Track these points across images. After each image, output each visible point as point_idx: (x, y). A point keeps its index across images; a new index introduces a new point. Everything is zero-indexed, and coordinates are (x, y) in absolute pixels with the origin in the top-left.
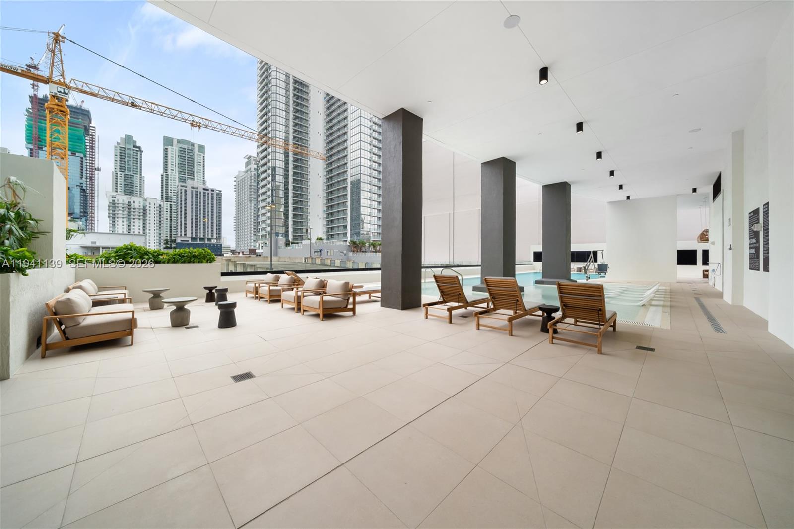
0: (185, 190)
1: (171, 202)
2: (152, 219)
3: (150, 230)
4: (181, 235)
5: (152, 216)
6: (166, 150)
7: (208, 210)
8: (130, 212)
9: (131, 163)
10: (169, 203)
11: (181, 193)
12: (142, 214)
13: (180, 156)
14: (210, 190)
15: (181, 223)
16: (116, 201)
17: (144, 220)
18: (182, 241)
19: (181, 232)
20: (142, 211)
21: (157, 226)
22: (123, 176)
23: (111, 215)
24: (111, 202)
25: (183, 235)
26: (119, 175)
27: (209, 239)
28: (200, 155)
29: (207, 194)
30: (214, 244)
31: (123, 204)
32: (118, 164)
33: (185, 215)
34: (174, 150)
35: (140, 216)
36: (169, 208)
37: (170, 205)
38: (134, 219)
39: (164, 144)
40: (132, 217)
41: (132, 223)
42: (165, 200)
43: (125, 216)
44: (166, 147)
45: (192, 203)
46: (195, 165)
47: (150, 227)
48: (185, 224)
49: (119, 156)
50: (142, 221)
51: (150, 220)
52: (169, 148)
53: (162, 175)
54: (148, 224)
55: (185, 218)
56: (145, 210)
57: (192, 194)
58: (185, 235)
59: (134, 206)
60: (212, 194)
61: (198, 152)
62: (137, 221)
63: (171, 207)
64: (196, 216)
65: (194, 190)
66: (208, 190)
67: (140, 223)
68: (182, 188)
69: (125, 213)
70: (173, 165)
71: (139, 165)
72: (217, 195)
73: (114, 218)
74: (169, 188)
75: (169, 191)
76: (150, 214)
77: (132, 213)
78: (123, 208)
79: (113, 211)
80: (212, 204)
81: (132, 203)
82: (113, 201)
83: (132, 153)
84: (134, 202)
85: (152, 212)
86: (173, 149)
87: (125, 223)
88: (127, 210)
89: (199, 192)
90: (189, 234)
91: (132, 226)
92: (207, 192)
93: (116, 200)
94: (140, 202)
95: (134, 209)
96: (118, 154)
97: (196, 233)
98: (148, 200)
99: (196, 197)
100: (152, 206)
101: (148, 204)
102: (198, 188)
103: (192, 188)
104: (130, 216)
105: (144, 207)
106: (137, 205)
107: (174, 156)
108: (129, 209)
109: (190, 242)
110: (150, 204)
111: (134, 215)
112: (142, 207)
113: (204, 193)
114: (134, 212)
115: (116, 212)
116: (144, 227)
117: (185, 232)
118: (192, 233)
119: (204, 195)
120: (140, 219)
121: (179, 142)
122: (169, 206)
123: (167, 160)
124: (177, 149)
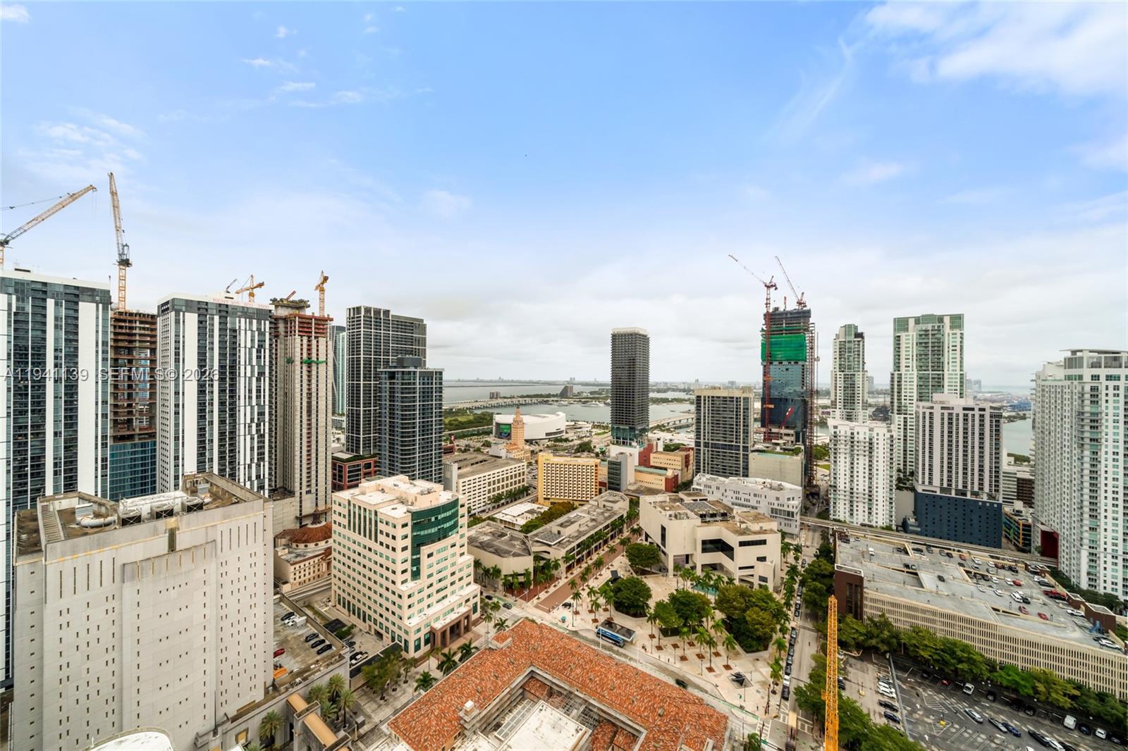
0: (930, 413)
1: (906, 414)
2: (881, 456)
3: (877, 470)
4: (923, 483)
5: (881, 451)
6: (898, 339)
7: (973, 443)
8: (852, 446)
9: (851, 359)
10: (903, 416)
11: (924, 417)
12: (867, 448)
13: (920, 343)
14: (977, 409)
15: (924, 465)
16: (838, 433)
18: (924, 490)
19: (923, 478)
20: (867, 444)
21: (887, 465)
22: (842, 376)
23: (832, 450)
24: (833, 433)
25: (927, 483)
26: (838, 376)
27: (975, 494)
28: (956, 334)
29: (970, 416)
30: (984, 503)
31: (845, 436)
32: (838, 363)
33: (931, 453)
34: (910, 337)
35: (865, 451)
36: (902, 423)
38: (858, 455)
39: (895, 330)
40: (856, 452)
41: (855, 459)
42: (896, 412)
43: (848, 451)
44: (898, 334)
45: (942, 432)
46: (946, 350)
47: (877, 465)
48: (931, 466)
49: (838, 353)
50: (867, 458)
51: (877, 457)
52: (903, 335)
53: (892, 374)
54: (875, 461)
55: (931, 457)
56: (871, 444)
57: (943, 419)
58: (930, 483)
59: (858, 438)
60: (982, 416)
61: (952, 328)
62: (861, 458)
63: (905, 422)
64: (950, 454)
65: (946, 412)
66: (973, 409)
67: (865, 460)
68: (925, 410)
69: (848, 447)
70: (908, 359)
71: (861, 360)
72: (991, 417)
74: (903, 394)
75: (903, 398)
76: (877, 448)
77: (856, 447)
78: (845, 441)
79: (835, 445)
80: (982, 434)
81: (855, 434)
82: (835, 432)
83: (852, 345)
84: (858, 433)
85: (881, 446)
86: (908, 336)
87: (848, 460)
88: (849, 443)
89: (954, 415)
90: (936, 482)
91: (855, 464)
92: (970, 413)
93: (837, 431)
94: (865, 434)
95: (858, 441)
96: (838, 350)
97: (950, 481)
98: (875, 429)
99: (950, 424)
100: (881, 438)
101: (875, 435)
102: (953, 408)
103: (943, 408)
104: (853, 451)
105: (871, 439)
106: (861, 437)
107: (911, 346)
108: (852, 442)
109: (938, 493)
110: (878, 434)
111: (858, 450)
112: (867, 440)
113: (966, 415)
114: (858, 446)
115: (838, 446)
116: (870, 466)
117: (931, 479)
118: (942, 480)
119: (966, 420)
120: (865, 456)
121: (917, 321)
122: (902, 420)
123: (899, 352)
124: (915, 334)
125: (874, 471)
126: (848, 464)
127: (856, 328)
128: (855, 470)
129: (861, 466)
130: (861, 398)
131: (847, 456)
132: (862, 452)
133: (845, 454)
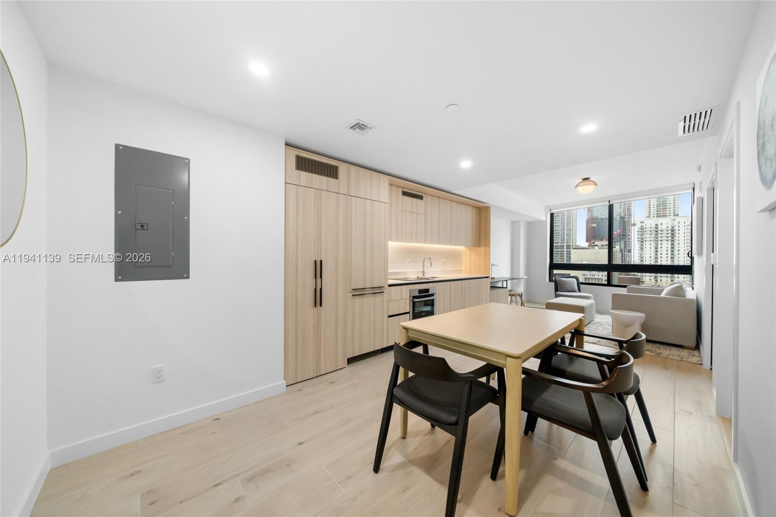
125: (676, 252)
126: (653, 249)
128: (659, 252)
129: (664, 249)
131: (652, 242)
132: (665, 238)
133: (650, 241)
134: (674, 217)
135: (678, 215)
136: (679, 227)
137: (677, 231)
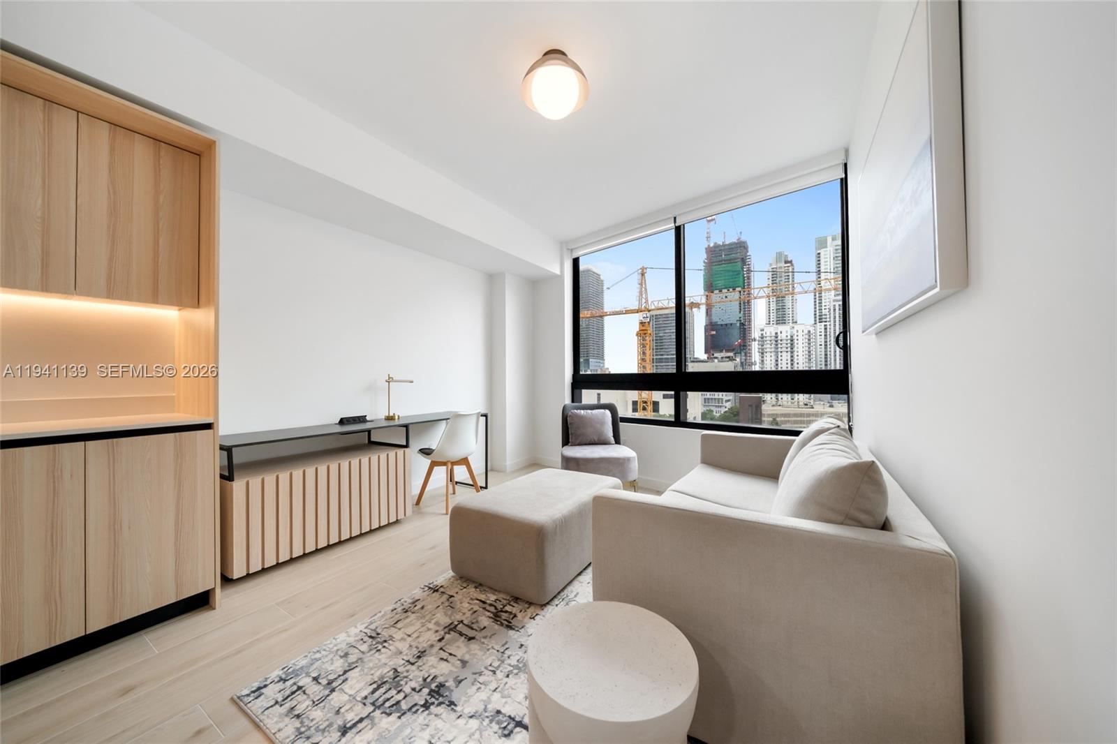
1: (826, 322)
2: (800, 350)
3: (798, 364)
5: (800, 345)
6: (818, 255)
8: (777, 345)
9: (782, 283)
10: (823, 324)
12: (789, 345)
16: (764, 335)
17: (792, 352)
20: (789, 341)
21: (806, 358)
22: (775, 300)
23: (760, 351)
24: (760, 335)
26: (771, 300)
31: (771, 337)
32: (771, 288)
34: (828, 253)
35: (787, 348)
36: (823, 330)
37: (825, 325)
38: (781, 352)
39: (816, 248)
40: (779, 350)
41: (779, 357)
42: (818, 321)
43: (773, 350)
44: (819, 252)
47: (798, 359)
49: (770, 279)
50: (789, 354)
51: (798, 352)
52: (822, 252)
53: (815, 291)
54: (795, 356)
56: (792, 340)
59: (781, 337)
62: (784, 354)
63: (826, 329)
67: (787, 356)
69: (773, 346)
70: (827, 272)
71: (791, 283)
73: (762, 353)
74: (823, 304)
75: (823, 308)
76: (797, 344)
77: (779, 346)
78: (771, 341)
79: (762, 346)
81: (779, 333)
82: (762, 334)
83: (784, 270)
84: (781, 333)
85: (800, 342)
86: (826, 251)
87: (774, 358)
88: (774, 342)
91: (779, 360)
93: (764, 332)
94: (787, 332)
95: (781, 340)
96: (770, 277)
98: (795, 327)
100: (800, 333)
101: (795, 332)
104: (777, 348)
105: (792, 337)
106: (784, 336)
107: (828, 260)
108: (776, 341)
110: (797, 331)
111: (781, 348)
112: (789, 337)
114: (781, 344)
115: (765, 346)
116: (792, 360)
120: (787, 352)
122: (823, 327)
123: (820, 267)
124: (832, 249)
125: (795, 365)
126: (773, 362)
127: (786, 256)
128: (779, 366)
130: (791, 318)
131: (773, 354)
132: (785, 349)
133: (771, 352)
134: (793, 325)
135: (796, 322)
136: (797, 336)
137: (795, 341)
